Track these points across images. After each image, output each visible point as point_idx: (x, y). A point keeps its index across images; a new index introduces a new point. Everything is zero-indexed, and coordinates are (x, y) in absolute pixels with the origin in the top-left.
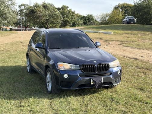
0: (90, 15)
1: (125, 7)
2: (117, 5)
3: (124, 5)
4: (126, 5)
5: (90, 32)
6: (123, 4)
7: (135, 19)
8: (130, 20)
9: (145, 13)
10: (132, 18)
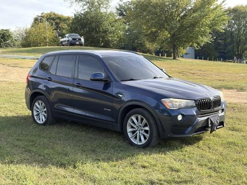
0: (6, 30)
1: (53, 19)
2: (40, 15)
3: (50, 16)
4: (54, 16)
5: (25, 59)
6: (48, 14)
7: (81, 39)
8: (74, 39)
9: (93, 29)
10: (76, 36)
